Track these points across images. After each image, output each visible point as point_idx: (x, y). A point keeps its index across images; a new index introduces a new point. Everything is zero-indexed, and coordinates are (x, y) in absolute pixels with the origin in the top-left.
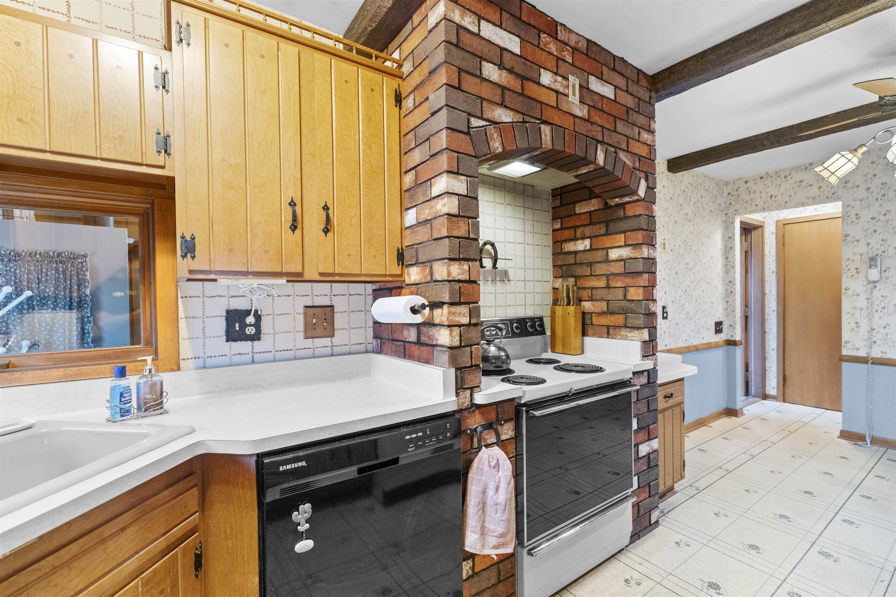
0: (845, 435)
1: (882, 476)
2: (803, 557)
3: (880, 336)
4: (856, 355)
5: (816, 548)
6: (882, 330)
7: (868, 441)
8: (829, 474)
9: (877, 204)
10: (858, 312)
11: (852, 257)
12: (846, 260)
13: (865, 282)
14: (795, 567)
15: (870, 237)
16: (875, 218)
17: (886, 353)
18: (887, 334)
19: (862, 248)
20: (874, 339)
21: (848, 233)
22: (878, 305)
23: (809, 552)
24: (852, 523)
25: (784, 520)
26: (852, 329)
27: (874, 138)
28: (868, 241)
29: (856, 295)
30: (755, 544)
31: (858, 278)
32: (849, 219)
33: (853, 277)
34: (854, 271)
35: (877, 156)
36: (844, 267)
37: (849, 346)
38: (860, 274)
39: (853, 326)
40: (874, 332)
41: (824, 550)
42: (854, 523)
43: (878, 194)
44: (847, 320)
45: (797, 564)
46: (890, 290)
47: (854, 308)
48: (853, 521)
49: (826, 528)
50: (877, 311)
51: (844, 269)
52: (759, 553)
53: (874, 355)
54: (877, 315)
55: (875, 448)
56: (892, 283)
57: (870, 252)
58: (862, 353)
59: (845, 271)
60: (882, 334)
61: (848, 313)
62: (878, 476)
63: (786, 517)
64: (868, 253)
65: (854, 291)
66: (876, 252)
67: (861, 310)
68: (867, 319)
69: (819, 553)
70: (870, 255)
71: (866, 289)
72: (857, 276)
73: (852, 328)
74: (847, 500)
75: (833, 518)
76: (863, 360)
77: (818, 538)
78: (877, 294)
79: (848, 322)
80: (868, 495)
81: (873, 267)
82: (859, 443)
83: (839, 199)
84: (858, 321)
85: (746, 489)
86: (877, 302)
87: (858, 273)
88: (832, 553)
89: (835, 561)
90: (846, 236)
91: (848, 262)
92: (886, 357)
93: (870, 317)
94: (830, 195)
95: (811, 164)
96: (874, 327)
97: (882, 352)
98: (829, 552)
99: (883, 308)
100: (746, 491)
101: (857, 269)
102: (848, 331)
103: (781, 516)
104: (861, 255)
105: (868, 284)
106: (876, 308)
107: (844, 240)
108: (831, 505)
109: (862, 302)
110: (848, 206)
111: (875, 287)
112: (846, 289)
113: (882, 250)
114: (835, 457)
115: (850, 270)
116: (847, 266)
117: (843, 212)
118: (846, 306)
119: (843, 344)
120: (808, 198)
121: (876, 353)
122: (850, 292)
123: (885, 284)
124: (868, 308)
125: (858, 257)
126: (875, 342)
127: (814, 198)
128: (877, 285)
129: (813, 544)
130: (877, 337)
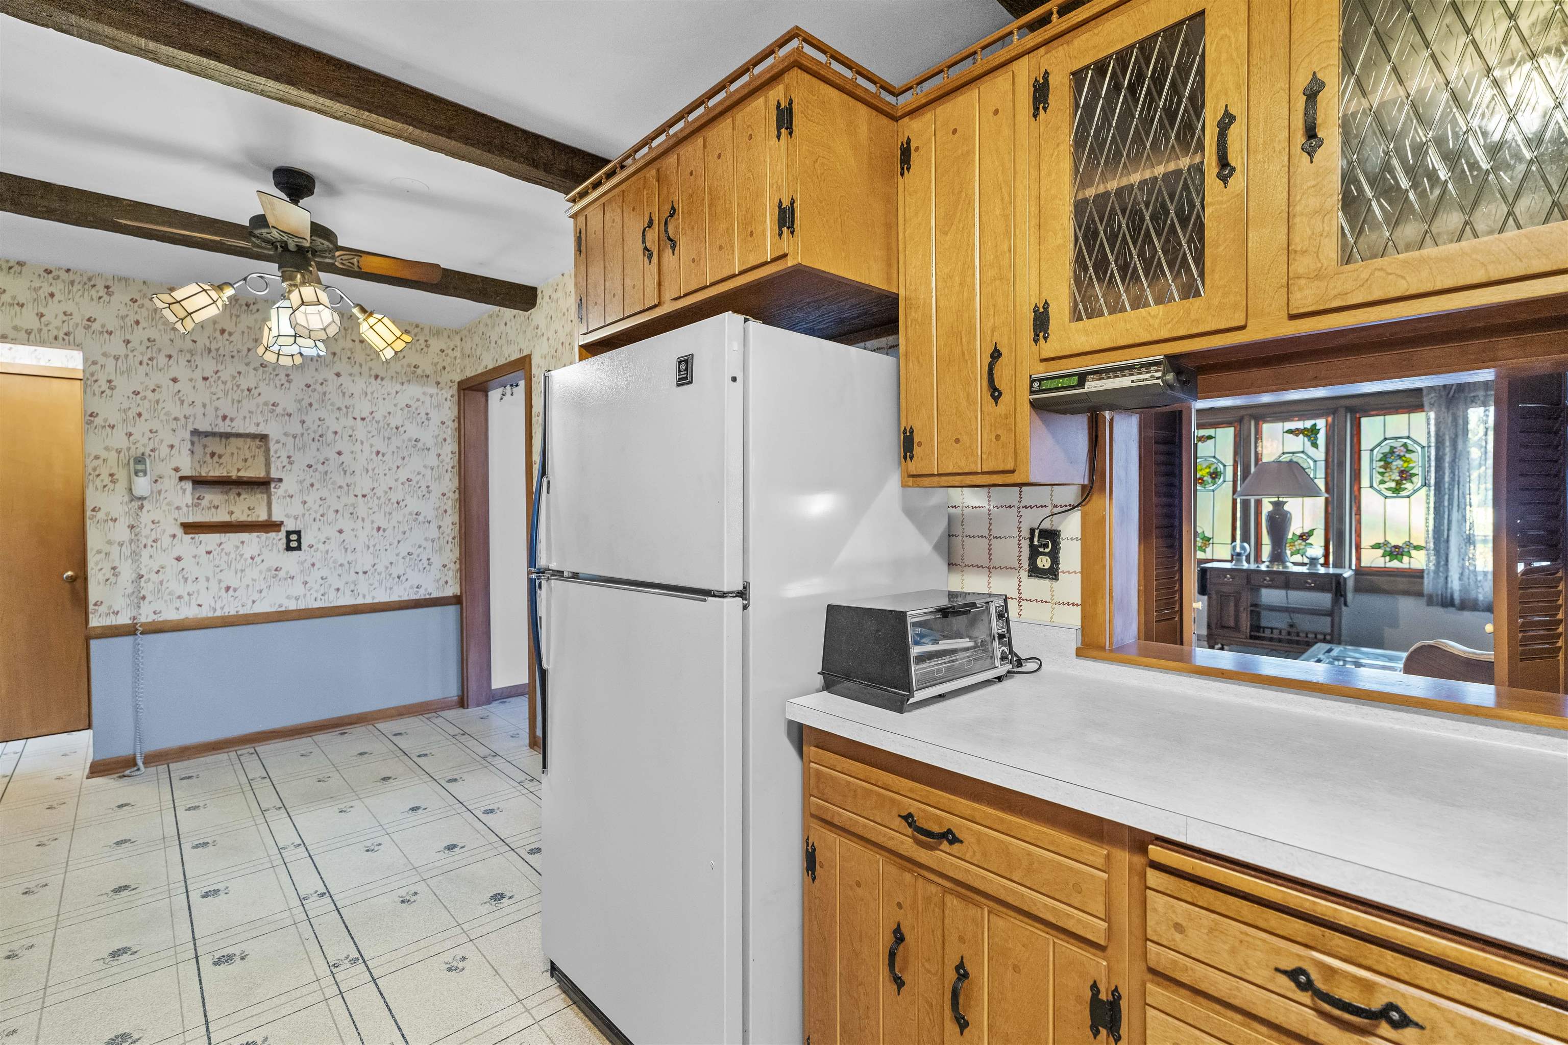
0: (98, 769)
1: (193, 805)
2: (201, 988)
3: (150, 586)
4: (114, 623)
5: (206, 963)
6: (154, 577)
7: (140, 763)
8: (125, 841)
9: (142, 370)
10: (115, 550)
11: (104, 454)
12: (92, 457)
13: (126, 499)
14: (205, 1011)
15: (132, 422)
16: (139, 393)
17: (160, 612)
18: (161, 583)
19: (118, 439)
20: (143, 592)
21: (96, 411)
22: (147, 537)
23: (202, 975)
24: (216, 892)
25: (125, 958)
26: (107, 580)
27: (245, 279)
28: (129, 430)
29: (111, 519)
30: (115, 1033)
31: (113, 490)
32: (96, 386)
33: (106, 489)
34: (107, 480)
35: (140, 291)
36: (90, 470)
37: (102, 609)
38: (117, 485)
39: (109, 574)
40: (143, 580)
41: (218, 955)
42: (219, 890)
43: (142, 354)
44: (97, 564)
45: (204, 1006)
46: (164, 511)
47: (109, 542)
48: (216, 887)
49: (192, 924)
50: (145, 546)
51: (90, 474)
52: (134, 1042)
53: (143, 619)
54: (145, 553)
55: (152, 770)
56: (166, 501)
57: (133, 447)
58: (124, 619)
59: (91, 477)
60: (154, 583)
61: (99, 552)
62: (189, 809)
63: (125, 950)
64: (129, 449)
65: (108, 514)
66: (141, 450)
67: (121, 545)
68: (130, 561)
69: (215, 964)
70: (133, 452)
71: (127, 510)
72: (112, 488)
73: (107, 577)
74: (183, 865)
75: (189, 902)
76: (130, 630)
77: (195, 944)
78: (146, 517)
79: (99, 567)
80: (201, 842)
81: (141, 474)
82: (127, 772)
83: (78, 346)
84: (116, 564)
85: (4, 955)
86: (145, 532)
87: (114, 482)
88: (230, 951)
89: (242, 959)
90: (91, 415)
91: (96, 463)
92: (160, 619)
93: (135, 556)
94: (61, 335)
95: (21, 264)
96: (142, 573)
97: (155, 613)
98: (225, 952)
99: (154, 541)
100: (8, 957)
101: (112, 475)
102: (99, 583)
103: (115, 954)
104: (119, 452)
105: (132, 500)
106: (144, 541)
107: (89, 423)
108: (169, 885)
109: (121, 532)
110: (94, 363)
111: (141, 507)
112: (93, 510)
113: (151, 447)
114: (110, 811)
115: (101, 477)
116: (95, 469)
117: (84, 371)
118: (94, 539)
119: (91, 607)
120: (15, 328)
121: (146, 616)
122: (100, 515)
123: (157, 501)
124: (131, 541)
125: (114, 454)
126: (144, 598)
127: (28, 333)
128: (145, 503)
129: (197, 957)
130: (147, 589)
